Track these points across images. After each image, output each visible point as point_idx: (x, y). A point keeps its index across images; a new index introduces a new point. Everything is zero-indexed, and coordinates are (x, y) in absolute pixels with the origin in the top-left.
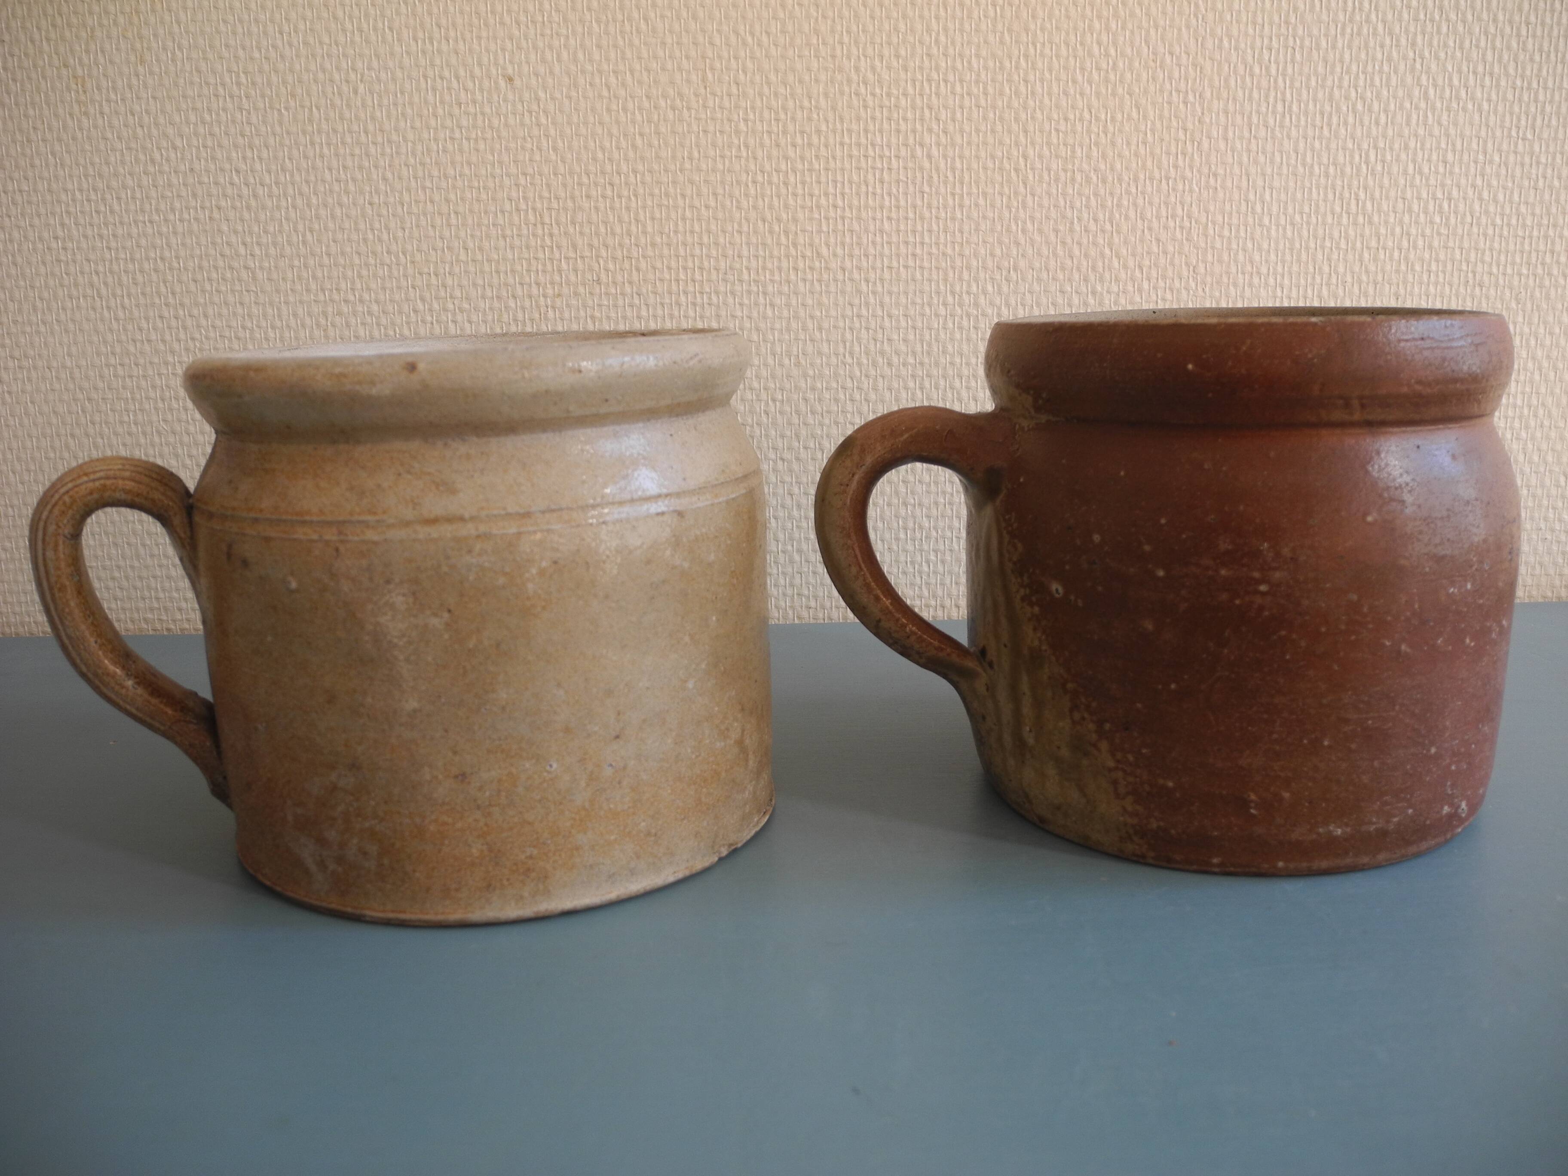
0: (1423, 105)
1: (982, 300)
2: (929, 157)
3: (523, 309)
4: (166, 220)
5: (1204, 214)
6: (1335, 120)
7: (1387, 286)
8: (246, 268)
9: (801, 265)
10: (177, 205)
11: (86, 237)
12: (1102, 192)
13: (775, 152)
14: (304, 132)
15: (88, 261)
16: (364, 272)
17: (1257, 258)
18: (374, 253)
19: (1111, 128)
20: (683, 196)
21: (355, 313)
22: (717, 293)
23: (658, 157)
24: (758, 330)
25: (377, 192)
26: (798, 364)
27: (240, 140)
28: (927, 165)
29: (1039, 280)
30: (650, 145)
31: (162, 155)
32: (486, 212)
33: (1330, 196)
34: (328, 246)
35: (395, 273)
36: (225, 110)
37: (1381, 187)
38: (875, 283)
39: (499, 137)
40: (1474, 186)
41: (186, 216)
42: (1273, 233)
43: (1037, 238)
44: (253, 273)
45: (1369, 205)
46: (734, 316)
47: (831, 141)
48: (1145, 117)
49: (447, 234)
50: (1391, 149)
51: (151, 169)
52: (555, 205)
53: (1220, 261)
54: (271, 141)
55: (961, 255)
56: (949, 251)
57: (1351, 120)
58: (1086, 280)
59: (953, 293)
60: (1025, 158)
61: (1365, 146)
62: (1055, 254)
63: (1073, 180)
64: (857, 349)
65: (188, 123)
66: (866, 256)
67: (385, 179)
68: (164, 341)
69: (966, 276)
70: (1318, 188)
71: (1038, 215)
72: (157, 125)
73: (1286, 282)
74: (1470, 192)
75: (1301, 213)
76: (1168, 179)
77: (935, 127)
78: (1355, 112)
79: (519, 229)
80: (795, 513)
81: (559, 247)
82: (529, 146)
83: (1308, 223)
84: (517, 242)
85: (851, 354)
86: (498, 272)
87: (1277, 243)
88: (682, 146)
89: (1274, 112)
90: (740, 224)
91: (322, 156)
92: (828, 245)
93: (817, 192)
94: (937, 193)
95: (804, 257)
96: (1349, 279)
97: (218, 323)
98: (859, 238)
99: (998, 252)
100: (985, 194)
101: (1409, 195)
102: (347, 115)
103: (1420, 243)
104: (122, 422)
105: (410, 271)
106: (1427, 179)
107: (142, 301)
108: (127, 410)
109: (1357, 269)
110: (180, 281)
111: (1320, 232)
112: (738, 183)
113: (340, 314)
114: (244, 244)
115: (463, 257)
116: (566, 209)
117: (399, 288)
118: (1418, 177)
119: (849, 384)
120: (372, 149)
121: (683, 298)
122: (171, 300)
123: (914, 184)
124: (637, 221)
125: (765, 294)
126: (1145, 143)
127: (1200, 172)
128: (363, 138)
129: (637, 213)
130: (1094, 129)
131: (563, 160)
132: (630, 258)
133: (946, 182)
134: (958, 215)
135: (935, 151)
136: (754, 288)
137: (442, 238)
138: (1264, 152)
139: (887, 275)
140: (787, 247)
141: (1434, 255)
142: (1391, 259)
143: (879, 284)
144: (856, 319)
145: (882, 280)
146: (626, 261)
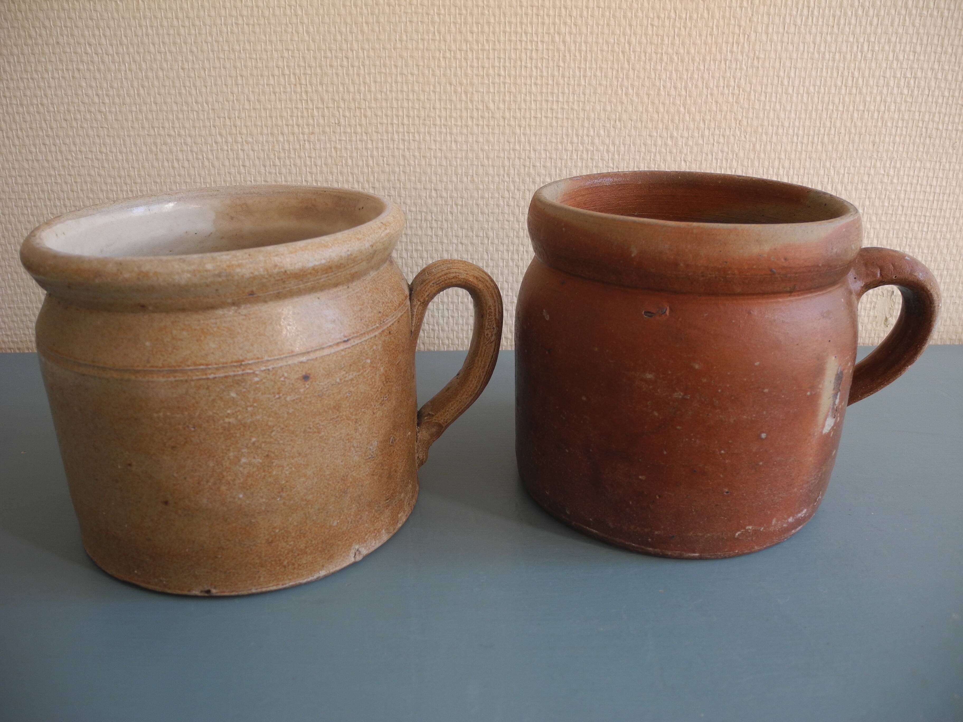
0: (903, 12)
1: (597, 140)
2: (564, 42)
3: (289, 142)
4: (42, 78)
6: (842, 21)
7: (868, 136)
8: (100, 112)
9: (475, 114)
10: (50, 67)
12: (681, 68)
13: (458, 37)
14: (134, 18)
16: (181, 116)
17: (782, 115)
18: (187, 103)
19: (689, 24)
20: (396, 66)
21: (175, 143)
22: (419, 133)
23: (378, 39)
24: (446, 158)
25: (187, 61)
26: (473, 181)
27: (90, 23)
28: (562, 47)
29: (635, 128)
30: (373, 31)
31: (36, 32)
33: (835, 74)
34: (155, 98)
35: (202, 117)
37: (870, 69)
38: (525, 128)
42: (794, 98)
43: (635, 99)
44: (105, 115)
45: (860, 81)
46: (430, 149)
47: (497, 30)
48: (713, 17)
50: (879, 42)
53: (758, 117)
54: (112, 23)
55: (584, 110)
56: (576, 107)
57: (853, 21)
58: (667, 128)
59: (577, 135)
60: (630, 44)
61: (861, 40)
62: (647, 111)
63: (661, 60)
64: (512, 171)
65: (53, 9)
66: (520, 109)
67: (192, 52)
68: (47, 161)
69: (586, 124)
70: (827, 69)
71: (636, 83)
72: (30, 10)
73: (801, 132)
75: (814, 86)
76: (725, 60)
77: (568, 21)
78: (856, 16)
79: (285, 87)
81: (312, 100)
82: (290, 30)
83: (819, 93)
84: (283, 97)
85: (508, 175)
88: (395, 31)
89: (801, 15)
90: (434, 86)
91: (147, 35)
92: (494, 102)
93: (486, 65)
94: (569, 67)
95: (477, 109)
96: (843, 131)
97: (83, 149)
98: (515, 96)
99: (608, 108)
100: (601, 69)
101: (888, 75)
103: (893, 107)
104: (23, 214)
106: (902, 64)
107: (30, 133)
109: (849, 124)
110: (55, 120)
111: (826, 99)
112: (434, 58)
113: (165, 144)
114: (98, 95)
115: (247, 106)
116: (316, 75)
117: (204, 126)
118: (895, 62)
119: (506, 195)
120: (182, 30)
121: (396, 136)
122: (50, 133)
123: (553, 60)
124: (365, 83)
125: (451, 134)
126: (711, 35)
127: (747, 56)
128: (175, 22)
129: (364, 78)
130: (678, 25)
131: (314, 41)
132: (360, 108)
133: (574, 60)
134: (583, 83)
135: (568, 38)
136: (444, 130)
137: (232, 93)
138: (792, 43)
139: (533, 122)
140: (466, 102)
141: (901, 116)
142: (872, 118)
143: (528, 129)
144: (511, 152)
145: (530, 126)
146: (358, 111)
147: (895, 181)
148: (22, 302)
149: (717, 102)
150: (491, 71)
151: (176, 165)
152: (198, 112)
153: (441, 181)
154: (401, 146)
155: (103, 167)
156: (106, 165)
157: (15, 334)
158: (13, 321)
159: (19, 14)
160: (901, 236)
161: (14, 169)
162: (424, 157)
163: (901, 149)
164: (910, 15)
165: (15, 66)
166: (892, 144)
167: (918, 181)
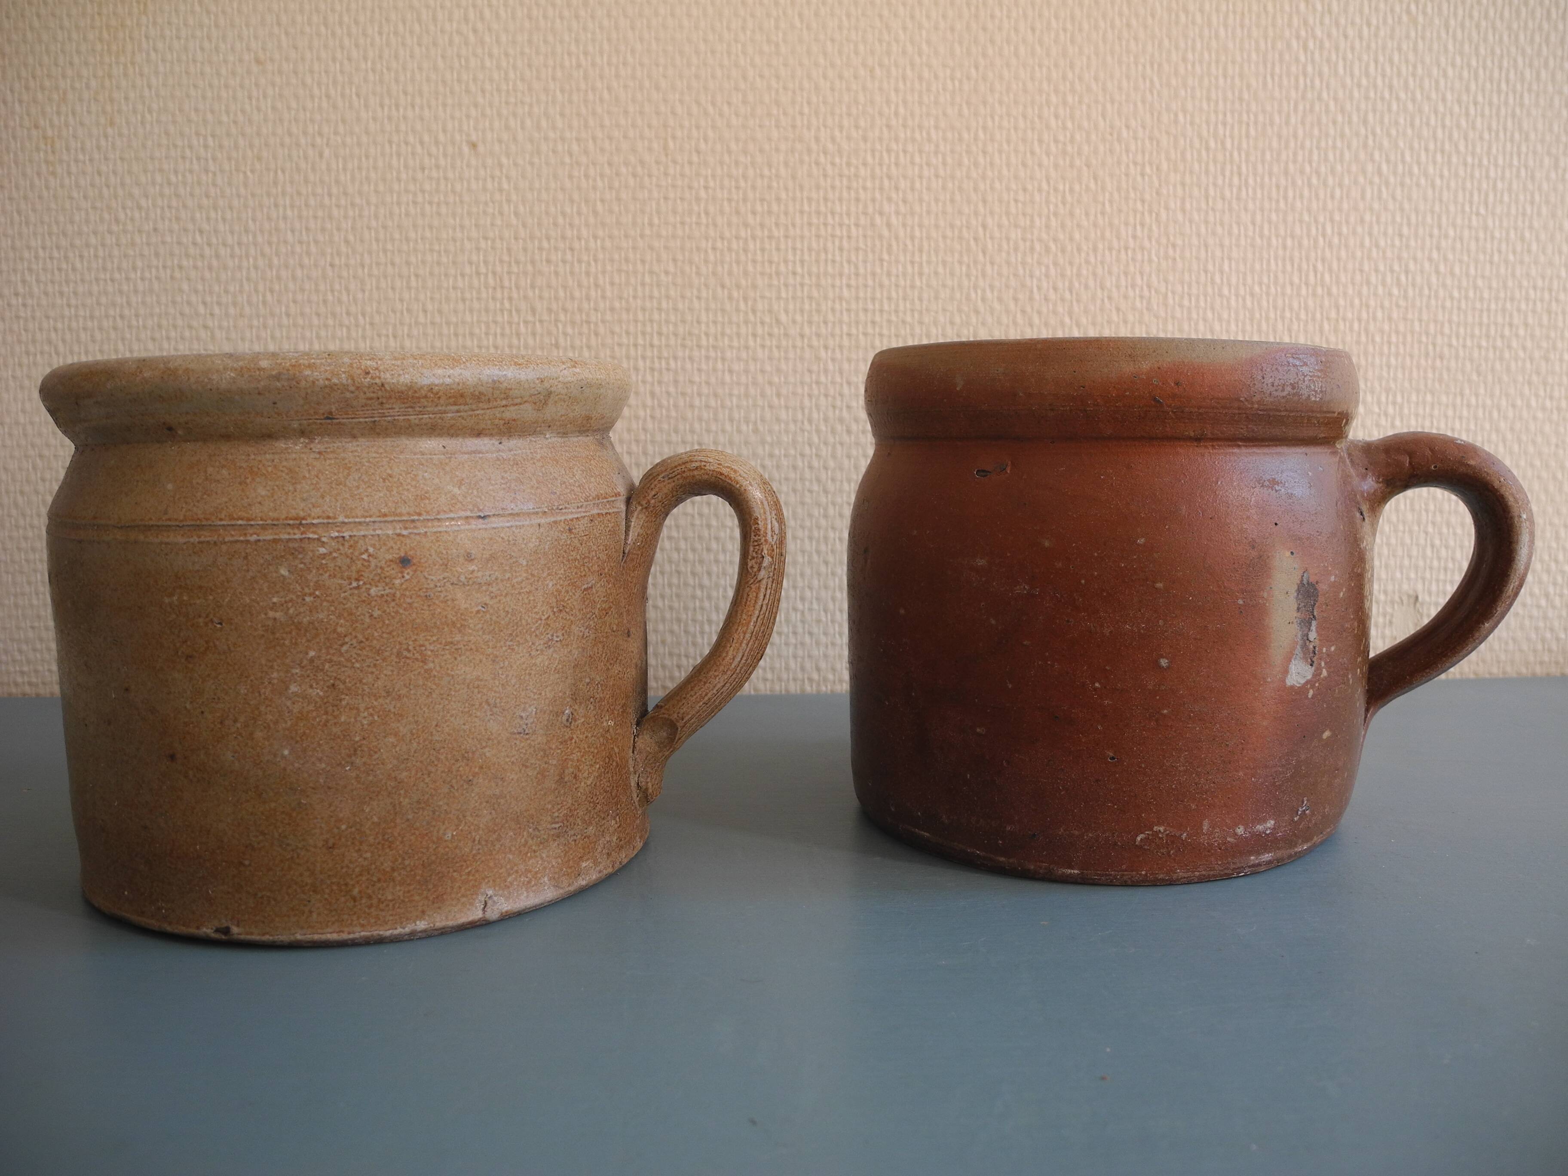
0: (1377, 180)
2: (889, 225)
4: (128, 279)
5: (1163, 284)
6: (1290, 194)
8: (205, 327)
9: (760, 331)
10: (139, 264)
11: (46, 294)
12: (1061, 261)
13: (734, 219)
14: (269, 195)
15: (48, 317)
16: (323, 333)
18: (334, 315)
19: (1069, 198)
20: (643, 262)
22: (675, 358)
23: (618, 223)
24: (716, 395)
25: (339, 254)
26: (756, 431)
27: (205, 201)
28: (886, 233)
30: (611, 212)
31: (126, 214)
32: (446, 275)
33: (1289, 268)
34: (287, 307)
35: (354, 334)
36: (191, 171)
37: (1339, 259)
38: (834, 350)
39: (461, 202)
40: (1430, 259)
41: (147, 275)
42: (1233, 303)
43: (997, 306)
44: (212, 333)
45: (1327, 277)
46: (691, 382)
47: (791, 209)
48: (1103, 189)
49: (406, 296)
50: (1347, 222)
51: (115, 228)
52: (515, 269)
54: (235, 203)
55: (921, 323)
56: (909, 319)
57: (1306, 193)
60: (984, 227)
61: (1321, 219)
63: (1032, 249)
64: (815, 415)
65: (154, 183)
66: (825, 323)
67: (347, 241)
70: (1276, 259)
71: (997, 284)
72: (123, 184)
74: (1427, 265)
75: (1260, 284)
76: (1126, 249)
77: (894, 196)
78: (1310, 185)
79: (479, 292)
81: (518, 311)
82: (490, 210)
83: (1268, 294)
84: (476, 305)
85: (810, 421)
86: (456, 335)
87: (1237, 313)
88: (643, 212)
89: (1231, 185)
90: (699, 290)
91: (285, 218)
92: (786, 311)
93: (776, 259)
94: (897, 261)
95: (762, 323)
98: (818, 304)
99: (957, 320)
100: (944, 263)
101: (1366, 268)
102: (311, 177)
103: (1379, 314)
105: (369, 333)
106: (1384, 252)
110: (138, 340)
111: (1280, 302)
112: (698, 249)
114: (204, 303)
115: (422, 319)
116: (525, 273)
118: (1374, 250)
119: (807, 451)
120: (335, 212)
121: (641, 363)
123: (873, 252)
124: (597, 285)
125: (723, 359)
126: (1103, 213)
127: (1158, 242)
128: (327, 201)
129: (596, 278)
130: (1053, 199)
131: (524, 226)
132: (588, 322)
133: (905, 251)
134: (918, 283)
135: (894, 220)
136: (712, 354)
137: (401, 300)
138: (1222, 224)
139: (846, 342)
140: (746, 313)
141: (1393, 327)
143: (837, 351)
144: (814, 386)
145: (841, 347)
146: (585, 325)
149: (1118, 309)
150: (782, 268)
152: (348, 328)
153: (708, 431)
154: (649, 378)
157: (36, 671)
158: (35, 650)
159: (105, 190)
160: (1417, 507)
162: (684, 394)
163: (1400, 375)
164: (1387, 184)
165: (89, 262)
166: (1385, 369)
167: (1432, 423)
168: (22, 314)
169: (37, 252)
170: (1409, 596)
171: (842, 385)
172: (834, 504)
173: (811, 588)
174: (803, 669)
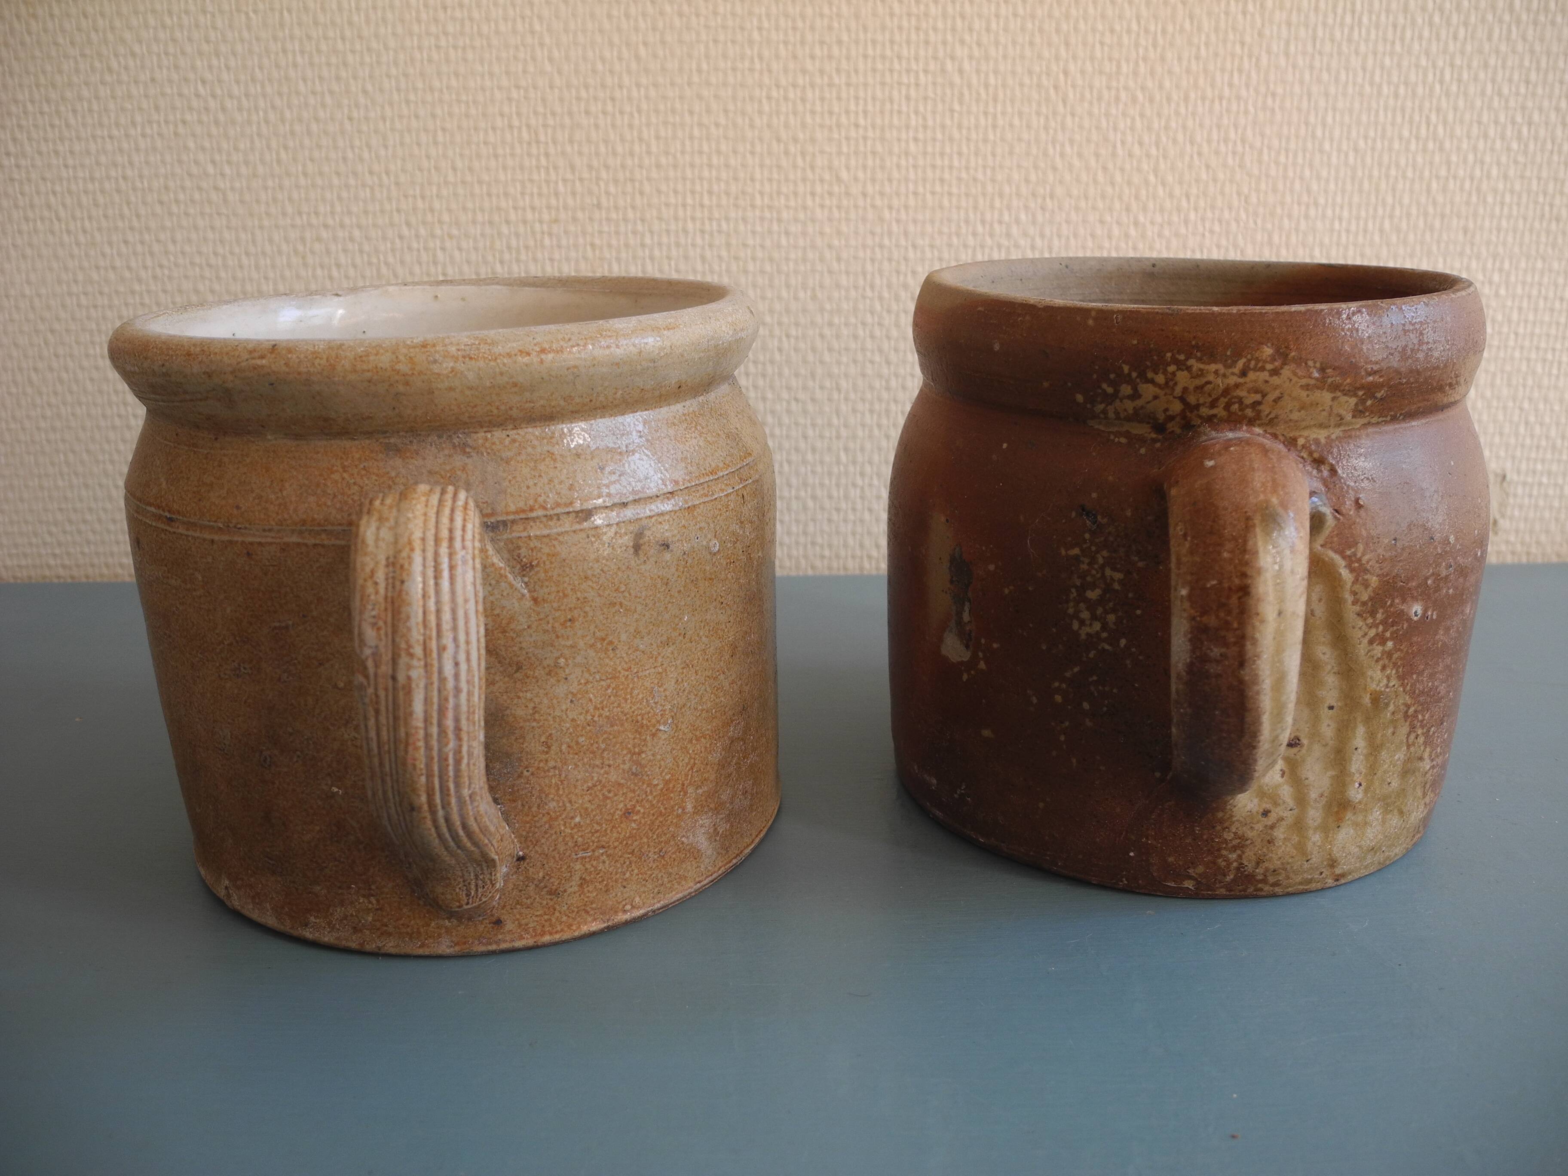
0: (1507, 18)
1: (1015, 230)
2: (961, 71)
3: (517, 235)
4: (127, 136)
6: (1408, 34)
7: (1455, 219)
8: (216, 188)
9: (818, 189)
10: (138, 119)
11: (40, 153)
12: (1148, 112)
13: (791, 66)
14: (275, 39)
15: (44, 179)
16: (345, 194)
17: (1315, 187)
18: (355, 174)
19: (1160, 41)
20: (691, 113)
21: (335, 239)
22: (727, 219)
23: (663, 69)
24: (771, 260)
25: (357, 106)
26: (814, 298)
27: (205, 47)
28: (957, 80)
29: (1077, 209)
30: (655, 56)
31: (119, 63)
32: (476, 129)
33: (1399, 119)
34: (304, 166)
35: (378, 195)
36: (187, 12)
37: (1455, 109)
38: (898, 210)
39: (489, 46)
41: (148, 131)
42: (1334, 160)
43: (1076, 162)
44: (224, 194)
45: (1440, 130)
46: (745, 245)
47: (853, 53)
48: (1200, 29)
49: (433, 152)
50: (1469, 67)
53: (1275, 190)
54: (239, 48)
55: (993, 180)
56: (980, 176)
57: (1426, 33)
58: (1128, 210)
59: (983, 222)
60: (1066, 73)
61: (1440, 63)
62: (1095, 181)
63: (1117, 99)
64: (878, 281)
65: (147, 27)
66: (890, 180)
67: (365, 92)
68: (129, 268)
69: (997, 204)
70: (1386, 109)
71: (1077, 137)
72: (112, 28)
73: (1346, 214)
74: (1553, 116)
75: (1366, 138)
76: (1221, 98)
77: (967, 38)
78: (1431, 24)
79: (512, 147)
80: (809, 457)
81: (556, 168)
82: (521, 55)
83: (1373, 149)
84: (510, 162)
85: (872, 287)
86: (489, 195)
88: (690, 56)
89: (1342, 25)
90: (753, 144)
91: (295, 65)
92: (848, 168)
93: (836, 109)
94: (969, 112)
95: (822, 181)
96: (1414, 211)
97: (187, 249)
98: (882, 160)
99: (1033, 177)
100: (1020, 114)
101: (1485, 119)
102: (321, 19)
103: (1494, 172)
104: (87, 356)
106: (1507, 101)
107: (104, 224)
108: (93, 343)
109: (1423, 200)
110: (144, 203)
111: (1386, 158)
112: (752, 98)
113: (319, 239)
114: (213, 162)
115: (451, 178)
116: (563, 126)
117: (382, 211)
118: (1496, 99)
119: (869, 319)
120: (350, 58)
121: (690, 225)
122: (135, 223)
123: (943, 101)
124: (641, 139)
125: (779, 220)
126: (1197, 58)
127: (1257, 91)
128: (340, 45)
129: (640, 132)
130: (1143, 42)
131: (560, 72)
132: (632, 180)
133: (978, 101)
134: (991, 137)
135: (966, 66)
136: (767, 215)
137: (428, 157)
138: (1328, 70)
139: (912, 202)
140: (804, 170)
141: (1508, 186)
142: (1462, 189)
143: (903, 211)
144: (877, 249)
145: (906, 207)
146: (629, 184)
147: (1502, 292)
148: (81, 500)
149: (1208, 167)
150: (844, 120)
151: (335, 273)
152: (372, 189)
153: (763, 298)
154: (699, 241)
155: (218, 278)
156: (223, 274)
157: (68, 554)
158: (65, 532)
159: (93, 35)
160: (1514, 382)
161: (76, 281)
162: (737, 258)
163: (1510, 239)
164: (1518, 22)
165: (83, 117)
166: (1495, 232)
167: (1540, 291)
168: (16, 176)
169: (25, 106)
170: (1496, 475)
171: (906, 248)
172: (896, 375)
173: (870, 463)
174: (862, 546)
